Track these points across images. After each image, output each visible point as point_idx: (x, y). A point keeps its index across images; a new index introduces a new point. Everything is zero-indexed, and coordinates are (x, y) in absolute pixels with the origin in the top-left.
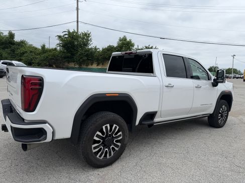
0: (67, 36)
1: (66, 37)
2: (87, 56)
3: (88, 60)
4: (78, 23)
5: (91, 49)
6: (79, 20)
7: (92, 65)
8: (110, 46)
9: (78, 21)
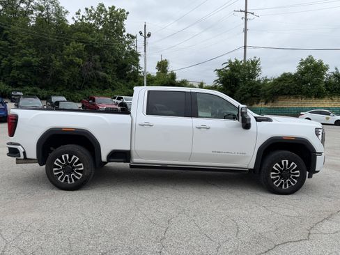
0: (228, 68)
1: (226, 71)
2: (251, 91)
3: (253, 96)
4: (245, 48)
5: (259, 81)
6: (247, 45)
7: (258, 103)
8: (284, 74)
9: (245, 46)
